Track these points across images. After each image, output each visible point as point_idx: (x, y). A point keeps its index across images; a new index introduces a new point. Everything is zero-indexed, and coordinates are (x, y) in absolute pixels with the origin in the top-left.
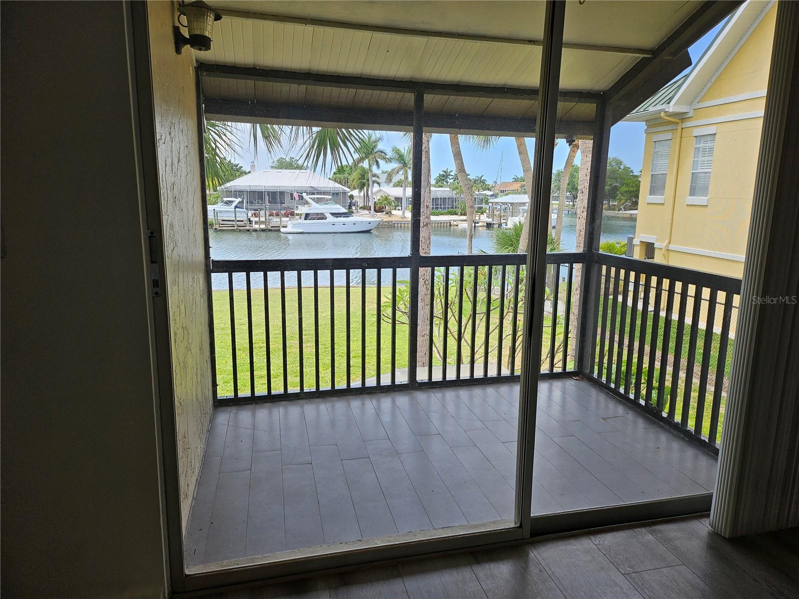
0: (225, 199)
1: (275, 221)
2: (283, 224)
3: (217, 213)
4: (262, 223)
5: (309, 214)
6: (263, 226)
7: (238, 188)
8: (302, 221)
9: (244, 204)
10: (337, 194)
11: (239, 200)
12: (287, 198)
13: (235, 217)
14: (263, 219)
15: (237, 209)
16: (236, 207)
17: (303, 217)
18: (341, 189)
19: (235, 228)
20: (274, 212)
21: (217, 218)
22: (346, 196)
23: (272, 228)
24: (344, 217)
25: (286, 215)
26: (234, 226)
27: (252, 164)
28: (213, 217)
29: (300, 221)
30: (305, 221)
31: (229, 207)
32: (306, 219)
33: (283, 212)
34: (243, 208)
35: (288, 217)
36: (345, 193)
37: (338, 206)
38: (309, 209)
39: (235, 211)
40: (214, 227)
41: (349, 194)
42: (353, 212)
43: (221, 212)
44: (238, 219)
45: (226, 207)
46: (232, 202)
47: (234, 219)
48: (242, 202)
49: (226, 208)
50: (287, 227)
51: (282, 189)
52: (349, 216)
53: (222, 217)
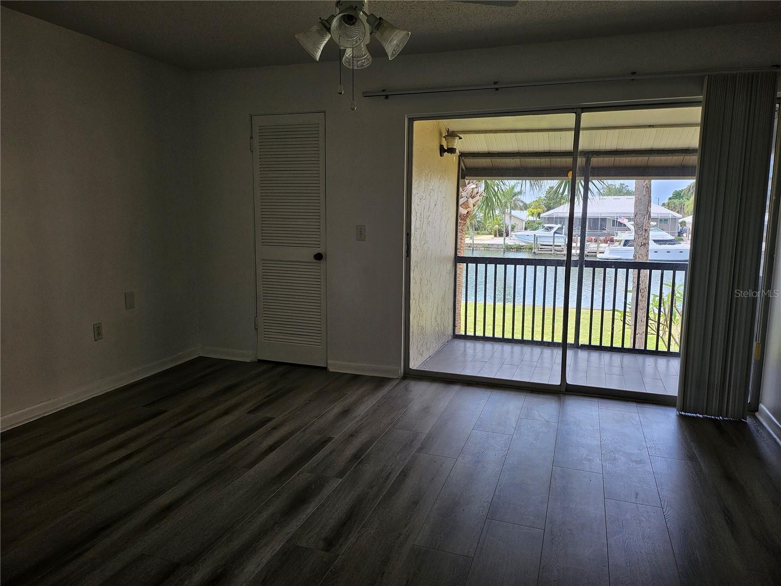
0: (546, 225)
1: (592, 247)
2: (601, 250)
3: (537, 237)
5: (629, 240)
7: (560, 215)
8: (620, 247)
9: (563, 230)
10: (666, 220)
11: (559, 226)
12: (609, 225)
13: (554, 242)
15: (556, 235)
16: (555, 233)
17: (622, 243)
18: (670, 216)
19: (552, 252)
20: (593, 238)
21: (537, 242)
22: (676, 222)
23: (588, 254)
24: (669, 244)
25: (605, 242)
26: (552, 251)
28: (532, 242)
29: (619, 247)
30: (624, 247)
31: (549, 233)
32: (625, 245)
33: (602, 238)
34: (562, 234)
35: (607, 243)
36: (675, 219)
37: (664, 233)
38: (630, 236)
39: (554, 237)
40: (533, 251)
41: (680, 221)
42: (682, 240)
43: (540, 237)
44: (555, 244)
45: (546, 232)
46: (551, 228)
47: (552, 244)
48: (561, 228)
49: (547, 234)
50: (603, 253)
51: (603, 216)
52: (675, 244)
53: (540, 241)
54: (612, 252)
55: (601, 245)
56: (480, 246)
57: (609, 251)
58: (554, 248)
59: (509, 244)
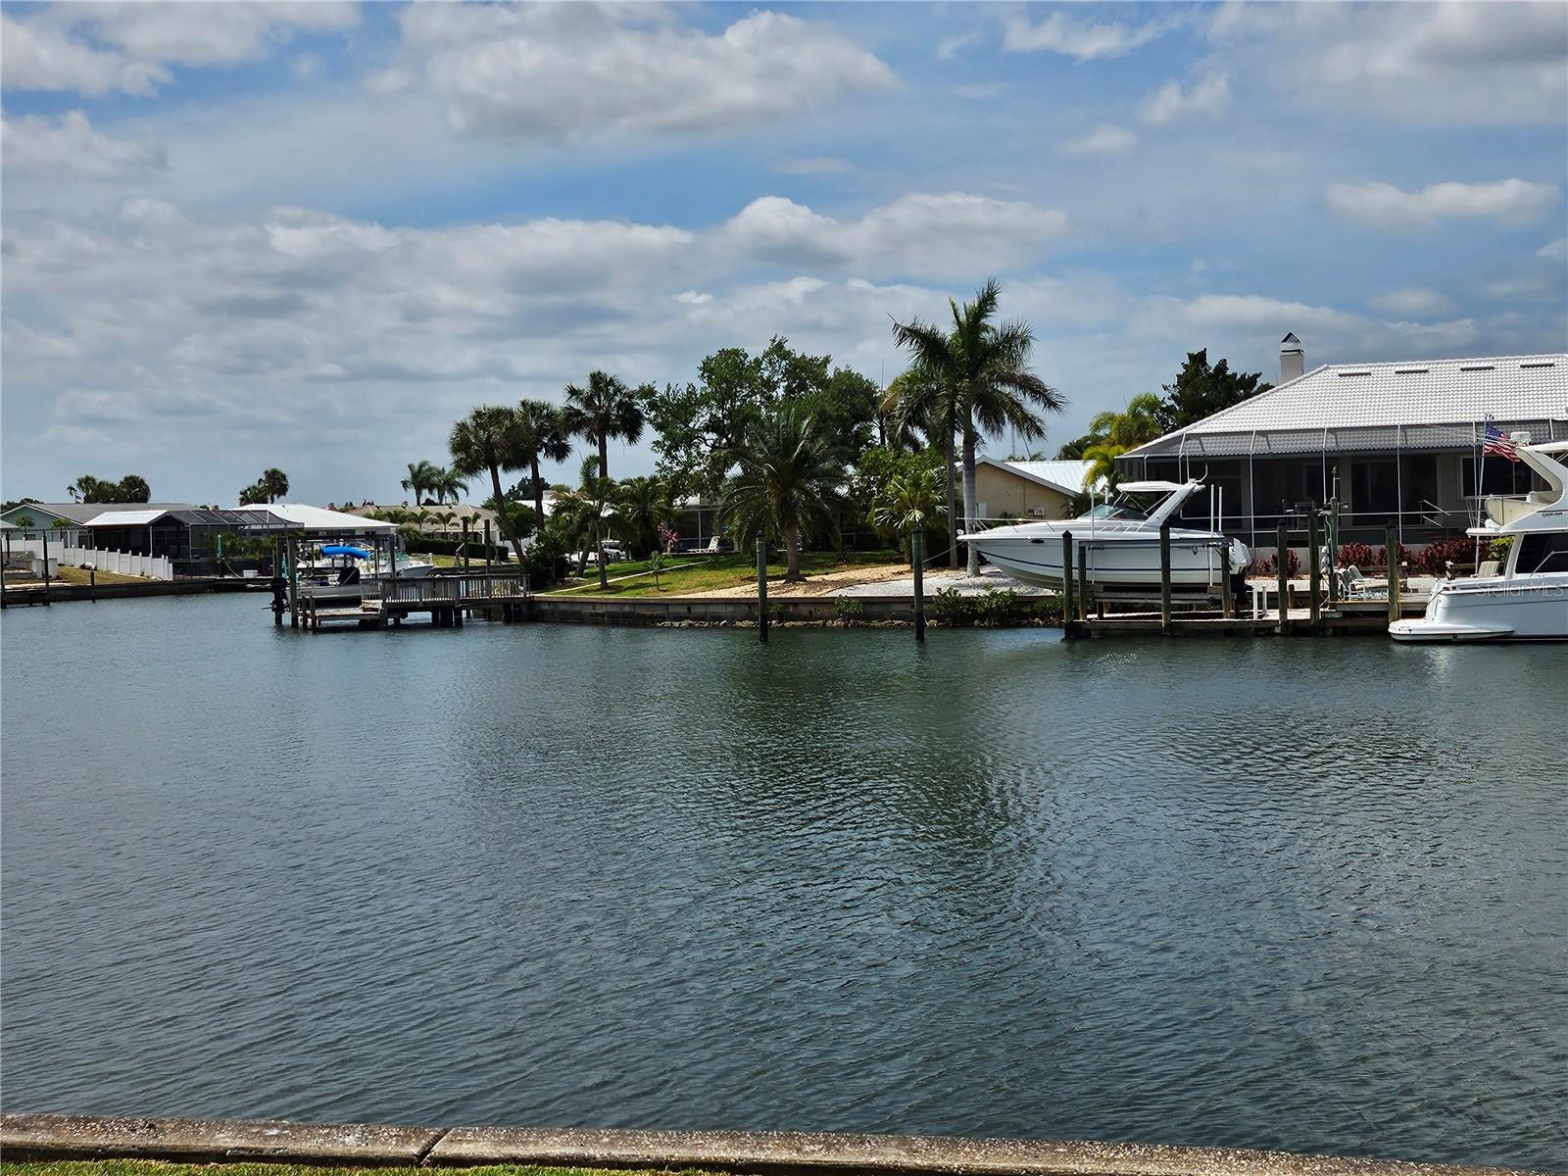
1: (1367, 589)
2: (1406, 600)
3: (1082, 550)
4: (1300, 600)
5: (1544, 536)
6: (1303, 614)
8: (1507, 576)
9: (1214, 510)
11: (1189, 488)
12: (1448, 482)
13: (1166, 569)
14: (1302, 584)
15: (1175, 532)
16: (1171, 522)
17: (1514, 555)
19: (1164, 620)
21: (1083, 574)
23: (1348, 623)
27: (1289, 346)
28: (1061, 573)
29: (1496, 578)
30: (1520, 574)
31: (1141, 524)
32: (1525, 569)
34: (1207, 529)
38: (1547, 514)
39: (1165, 544)
43: (1099, 546)
44: (1176, 577)
45: (1127, 524)
47: (1157, 577)
50: (1421, 614)
53: (1106, 570)
54: (1459, 604)
55: (1412, 582)
56: (825, 610)
57: (1443, 600)
58: (1167, 599)
59: (965, 593)
